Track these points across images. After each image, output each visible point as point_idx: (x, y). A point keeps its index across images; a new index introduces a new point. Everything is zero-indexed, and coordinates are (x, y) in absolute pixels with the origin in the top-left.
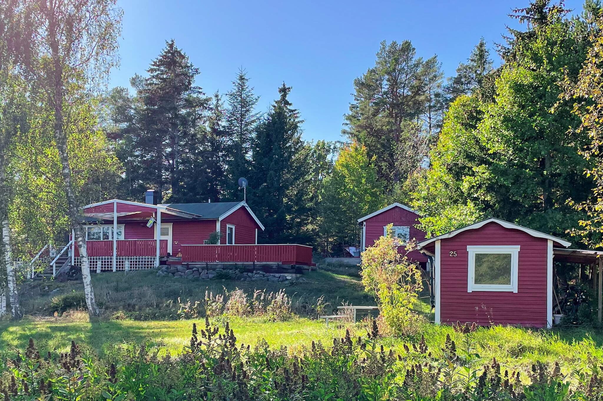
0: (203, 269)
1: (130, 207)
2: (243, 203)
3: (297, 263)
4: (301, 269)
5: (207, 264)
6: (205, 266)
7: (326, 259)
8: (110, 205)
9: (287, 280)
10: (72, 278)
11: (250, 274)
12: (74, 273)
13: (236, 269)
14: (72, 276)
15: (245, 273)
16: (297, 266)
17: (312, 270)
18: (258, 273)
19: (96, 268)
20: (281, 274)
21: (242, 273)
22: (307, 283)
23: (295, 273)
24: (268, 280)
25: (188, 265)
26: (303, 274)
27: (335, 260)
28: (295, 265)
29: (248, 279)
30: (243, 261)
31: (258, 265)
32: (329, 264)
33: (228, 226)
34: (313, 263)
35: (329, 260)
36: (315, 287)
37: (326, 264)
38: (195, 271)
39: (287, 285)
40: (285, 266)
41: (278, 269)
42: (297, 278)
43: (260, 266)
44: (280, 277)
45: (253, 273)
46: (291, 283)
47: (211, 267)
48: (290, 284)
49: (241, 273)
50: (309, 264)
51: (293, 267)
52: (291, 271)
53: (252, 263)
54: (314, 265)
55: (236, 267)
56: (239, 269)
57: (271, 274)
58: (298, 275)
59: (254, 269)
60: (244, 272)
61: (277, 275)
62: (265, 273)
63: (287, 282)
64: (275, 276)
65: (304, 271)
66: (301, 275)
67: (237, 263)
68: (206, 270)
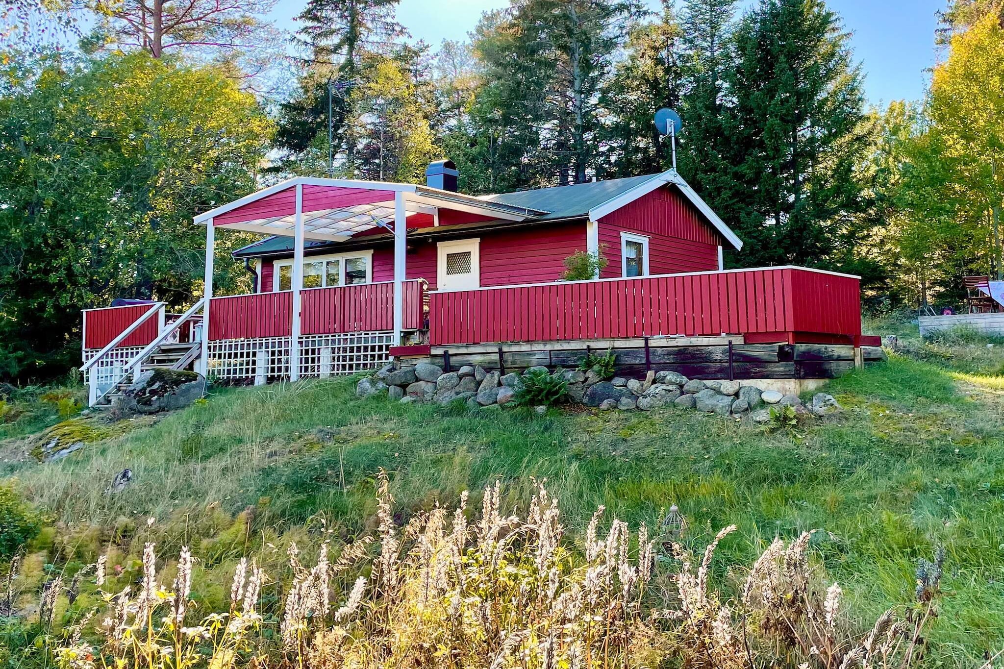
0: (488, 369)
1: (331, 193)
2: (670, 176)
3: (800, 336)
4: (820, 358)
5: (501, 353)
6: (496, 357)
7: (921, 319)
8: (288, 194)
9: (763, 404)
10: (146, 408)
11: (633, 384)
12: (153, 393)
13: (589, 365)
14: (148, 402)
15: (618, 381)
16: (802, 347)
17: (868, 360)
18: (662, 381)
19: (254, 371)
20: (746, 383)
21: (609, 379)
22: (844, 417)
23: (797, 376)
24: (694, 406)
25: (446, 356)
26: (830, 377)
27: (947, 322)
28: (792, 348)
29: (624, 400)
30: (613, 338)
31: (659, 351)
32: (930, 338)
33: (626, 236)
34: (870, 333)
35: (929, 322)
36: (876, 433)
37: (921, 334)
38: (466, 375)
39: (763, 428)
40: (758, 351)
41: (731, 361)
42: (805, 398)
43: (669, 354)
44: (737, 395)
45: (644, 377)
46: (777, 419)
47: (513, 362)
48: (773, 424)
49: (605, 379)
50: (853, 338)
51: (784, 355)
52: (780, 368)
53: (641, 343)
54: (876, 341)
55: (587, 359)
56: (596, 367)
57: (709, 383)
58: (811, 384)
59: (648, 366)
60: (616, 375)
61: (728, 386)
62: (685, 379)
63: (762, 415)
64: (719, 392)
65: (833, 365)
66: (821, 382)
67: (594, 345)
68: (497, 374)
